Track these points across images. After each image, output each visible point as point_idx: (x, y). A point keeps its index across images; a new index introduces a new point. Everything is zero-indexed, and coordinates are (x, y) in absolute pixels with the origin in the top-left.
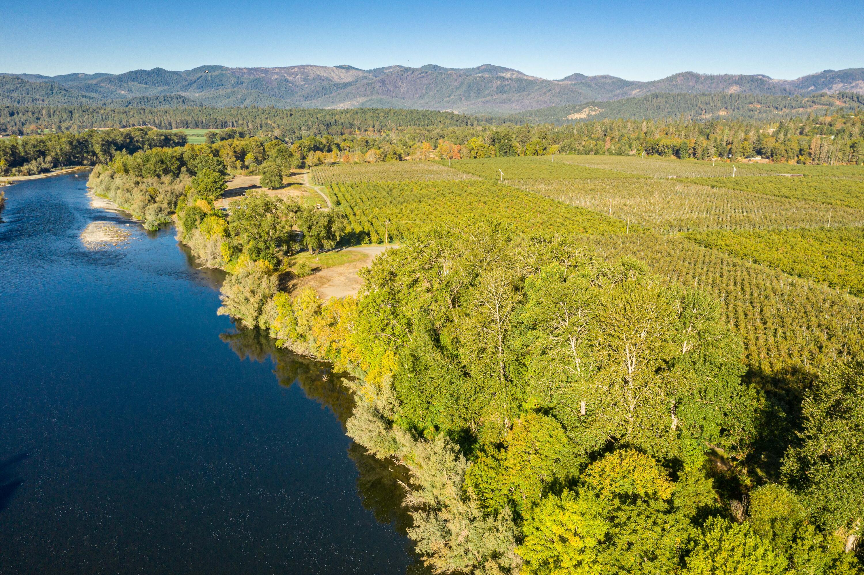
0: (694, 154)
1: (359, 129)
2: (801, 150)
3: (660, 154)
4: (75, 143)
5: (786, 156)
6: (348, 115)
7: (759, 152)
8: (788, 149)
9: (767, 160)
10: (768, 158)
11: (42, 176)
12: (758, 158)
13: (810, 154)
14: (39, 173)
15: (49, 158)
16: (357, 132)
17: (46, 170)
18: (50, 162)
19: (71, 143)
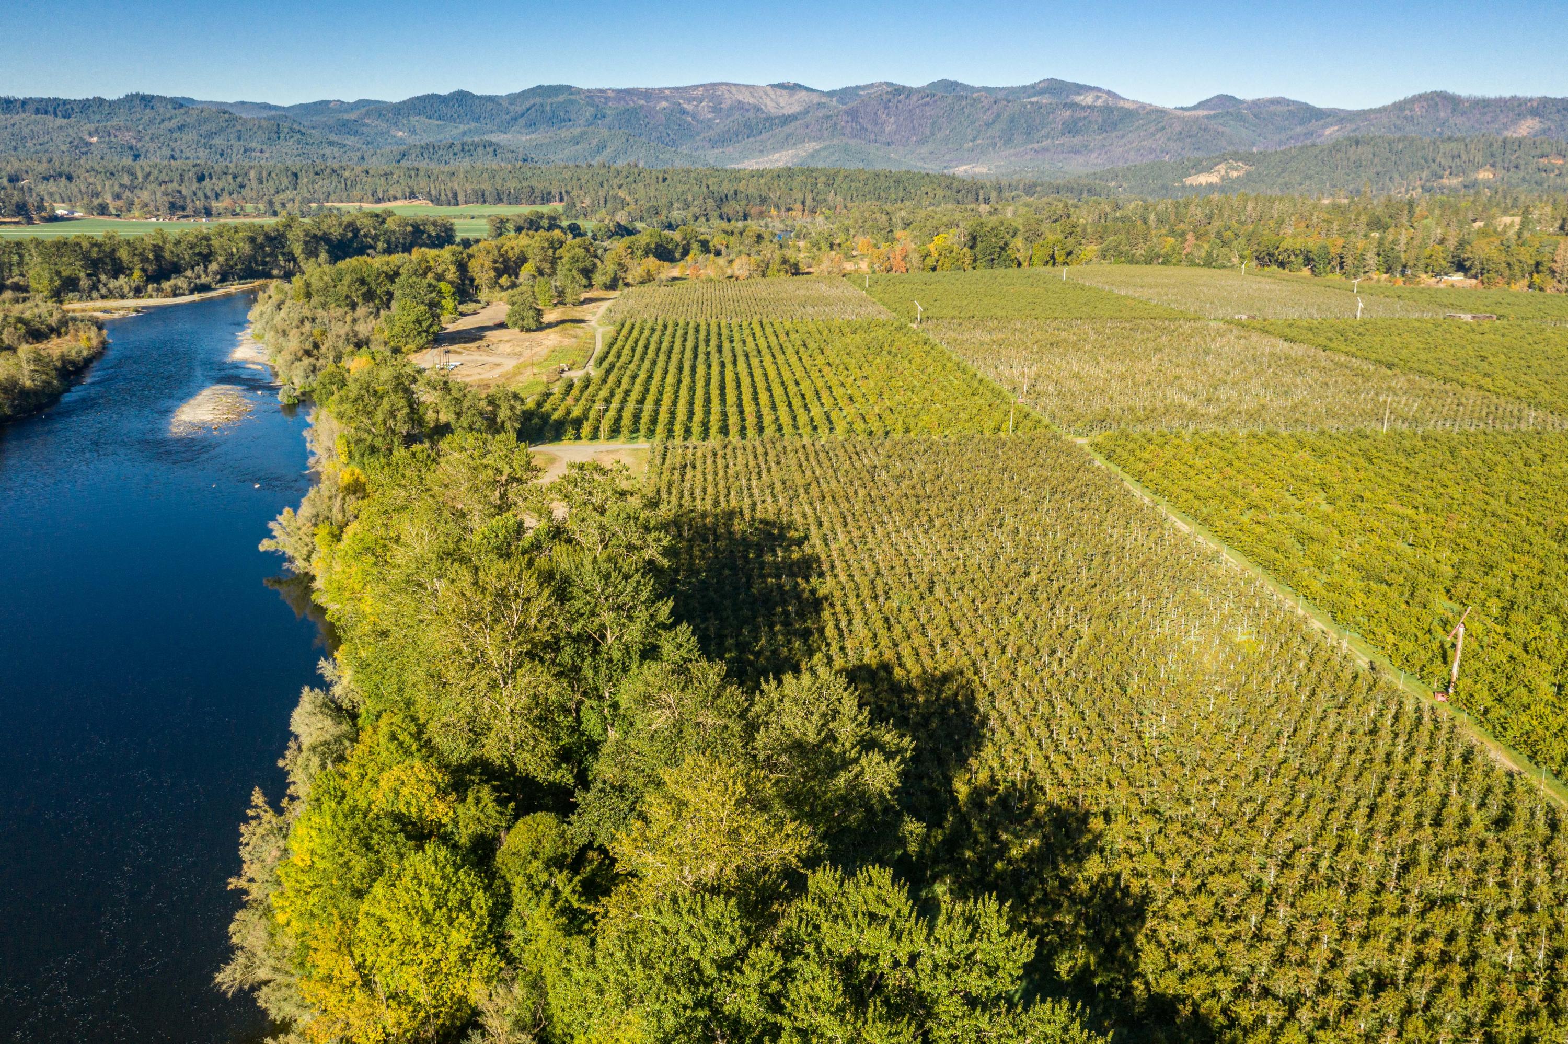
0: (1342, 266)
1: (778, 207)
2: (1538, 264)
3: (1282, 265)
4: (260, 239)
5: (1507, 273)
6: (762, 181)
7: (1461, 266)
8: (1512, 260)
9: (1474, 281)
10: (1476, 277)
11: (196, 297)
12: (1457, 278)
13: (1553, 272)
14: (192, 292)
15: (214, 267)
16: (774, 212)
17: (205, 288)
18: (216, 273)
19: (252, 240)
